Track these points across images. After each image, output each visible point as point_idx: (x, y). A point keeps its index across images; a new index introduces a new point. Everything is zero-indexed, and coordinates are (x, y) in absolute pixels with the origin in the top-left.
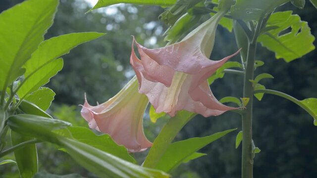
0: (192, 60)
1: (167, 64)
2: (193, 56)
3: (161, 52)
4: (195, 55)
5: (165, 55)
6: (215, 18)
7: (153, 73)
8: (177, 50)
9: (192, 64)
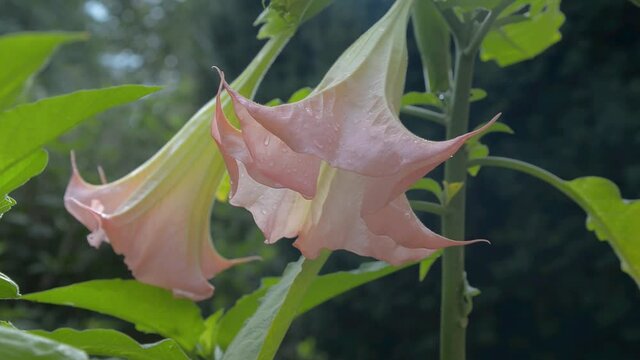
0: (375, 138)
1: (313, 151)
2: (374, 124)
3: (296, 115)
4: (377, 121)
5: (306, 126)
6: (400, 13)
7: (271, 164)
8: (332, 107)
9: (375, 149)
